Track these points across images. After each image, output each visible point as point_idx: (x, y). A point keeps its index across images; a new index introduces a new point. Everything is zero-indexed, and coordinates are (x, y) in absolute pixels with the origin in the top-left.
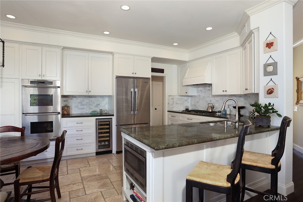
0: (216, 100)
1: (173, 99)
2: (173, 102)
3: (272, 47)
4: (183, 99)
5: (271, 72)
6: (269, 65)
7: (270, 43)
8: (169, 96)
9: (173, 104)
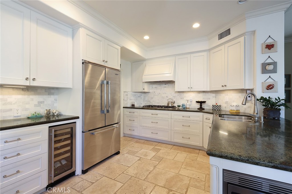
0: (173, 96)
1: (127, 95)
2: (127, 98)
3: (272, 48)
4: (136, 96)
5: (271, 70)
6: (269, 64)
7: (272, 45)
8: (124, 92)
9: (127, 100)
